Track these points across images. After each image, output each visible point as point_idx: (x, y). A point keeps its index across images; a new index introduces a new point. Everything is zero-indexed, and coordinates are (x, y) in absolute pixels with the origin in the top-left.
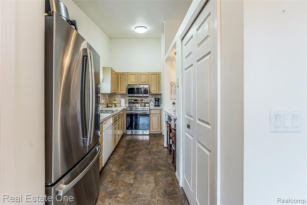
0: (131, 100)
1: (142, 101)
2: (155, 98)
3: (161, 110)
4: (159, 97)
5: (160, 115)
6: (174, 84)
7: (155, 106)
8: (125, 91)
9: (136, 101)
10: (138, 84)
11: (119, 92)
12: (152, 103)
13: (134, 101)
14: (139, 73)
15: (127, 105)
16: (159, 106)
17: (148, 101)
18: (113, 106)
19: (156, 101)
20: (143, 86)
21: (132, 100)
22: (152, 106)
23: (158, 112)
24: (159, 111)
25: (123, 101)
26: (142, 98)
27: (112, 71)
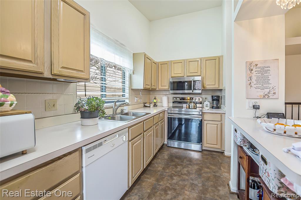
0: (176, 98)
1: (192, 100)
2: (212, 96)
3: (222, 115)
4: (218, 94)
5: (221, 124)
6: (256, 65)
7: (213, 107)
8: (167, 86)
9: (182, 101)
10: (185, 76)
11: (159, 88)
12: (206, 103)
13: (181, 99)
14: (187, 60)
15: (171, 105)
16: (218, 108)
17: (201, 100)
18: (151, 106)
19: (213, 100)
20: (193, 78)
21: (178, 99)
22: (207, 108)
23: (218, 118)
24: (220, 116)
25: (165, 99)
26: (192, 96)
27: (146, 57)
